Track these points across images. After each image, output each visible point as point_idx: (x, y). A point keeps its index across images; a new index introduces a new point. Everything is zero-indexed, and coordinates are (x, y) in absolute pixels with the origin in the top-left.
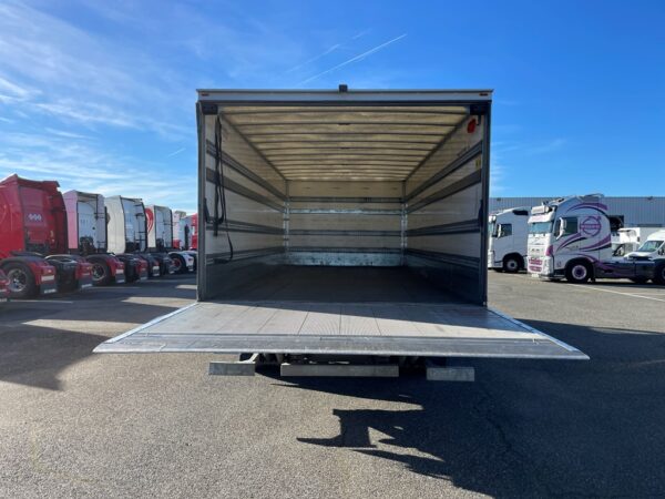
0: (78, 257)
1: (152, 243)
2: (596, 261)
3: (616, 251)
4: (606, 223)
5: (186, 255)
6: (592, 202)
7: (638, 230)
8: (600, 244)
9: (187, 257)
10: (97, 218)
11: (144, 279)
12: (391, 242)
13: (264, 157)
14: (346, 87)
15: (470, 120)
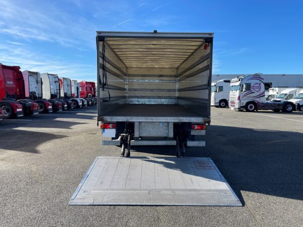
0: (32, 101)
1: (62, 95)
2: (258, 102)
3: (267, 98)
4: (263, 86)
5: (78, 100)
6: (257, 77)
7: (277, 89)
8: (260, 95)
9: (79, 101)
10: (37, 83)
11: (61, 110)
12: (172, 94)
13: (119, 57)
14: (156, 31)
15: (205, 44)
